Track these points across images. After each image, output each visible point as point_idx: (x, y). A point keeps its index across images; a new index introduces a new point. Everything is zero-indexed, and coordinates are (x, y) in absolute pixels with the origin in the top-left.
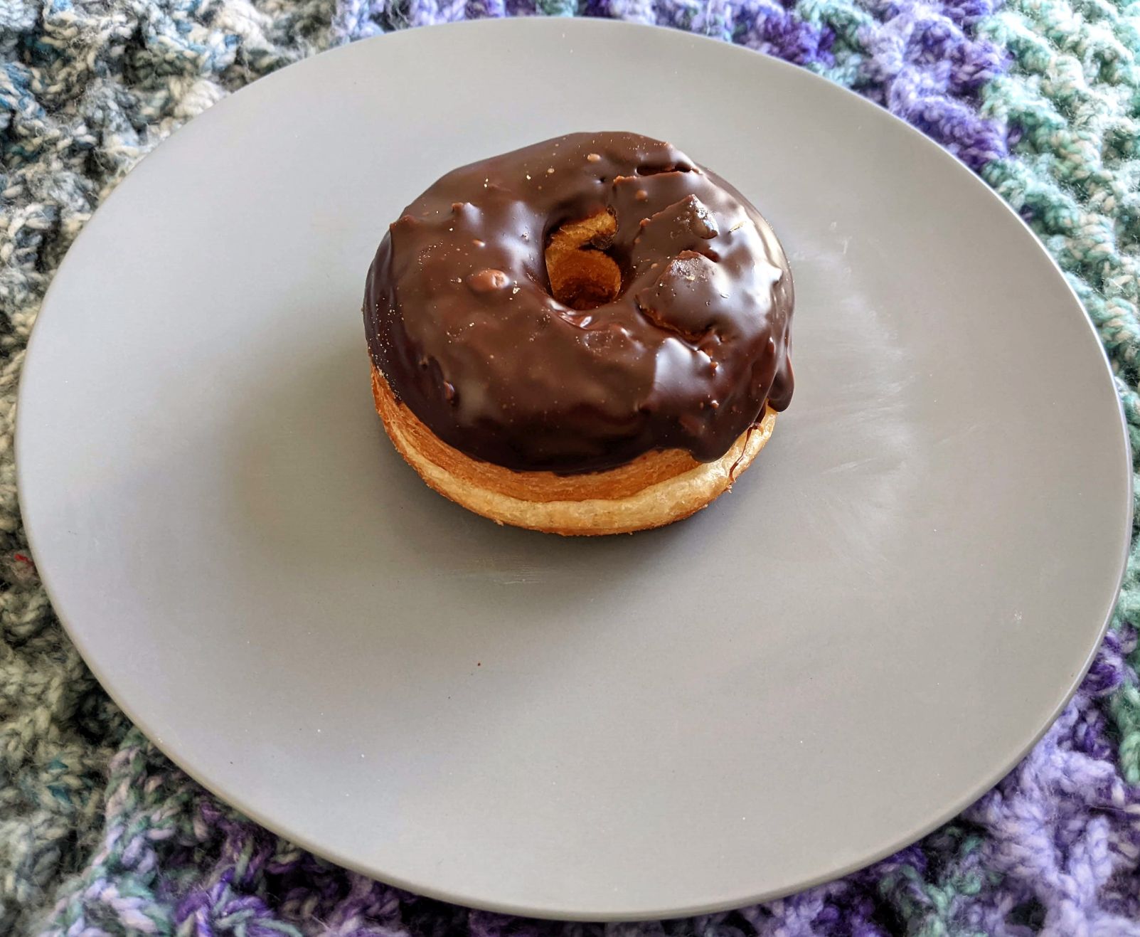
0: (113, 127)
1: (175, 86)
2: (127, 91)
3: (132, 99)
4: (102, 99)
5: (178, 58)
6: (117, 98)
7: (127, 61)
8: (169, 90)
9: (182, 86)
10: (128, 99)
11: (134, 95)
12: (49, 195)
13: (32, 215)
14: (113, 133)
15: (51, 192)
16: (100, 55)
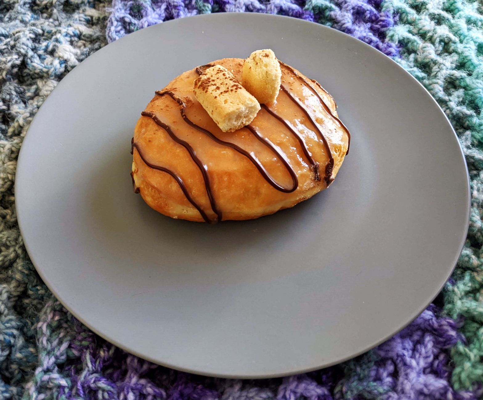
0: (14, 102)
1: (40, 83)
2: (19, 86)
3: (22, 90)
4: (9, 91)
5: (40, 72)
6: (15, 89)
7: (20, 74)
8: (37, 85)
9: (42, 83)
10: (20, 90)
11: (23, 88)
14: (14, 104)
16: (8, 73)
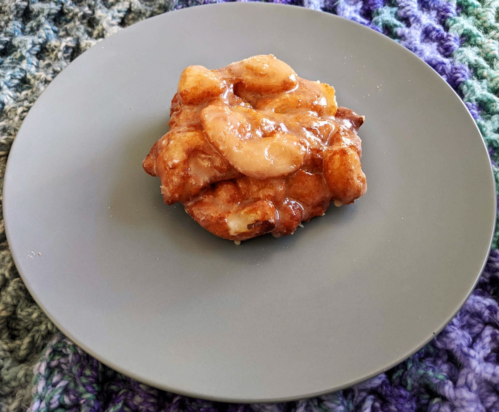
12: (75, 34)
13: (69, 41)
14: (98, 9)
15: (76, 33)
